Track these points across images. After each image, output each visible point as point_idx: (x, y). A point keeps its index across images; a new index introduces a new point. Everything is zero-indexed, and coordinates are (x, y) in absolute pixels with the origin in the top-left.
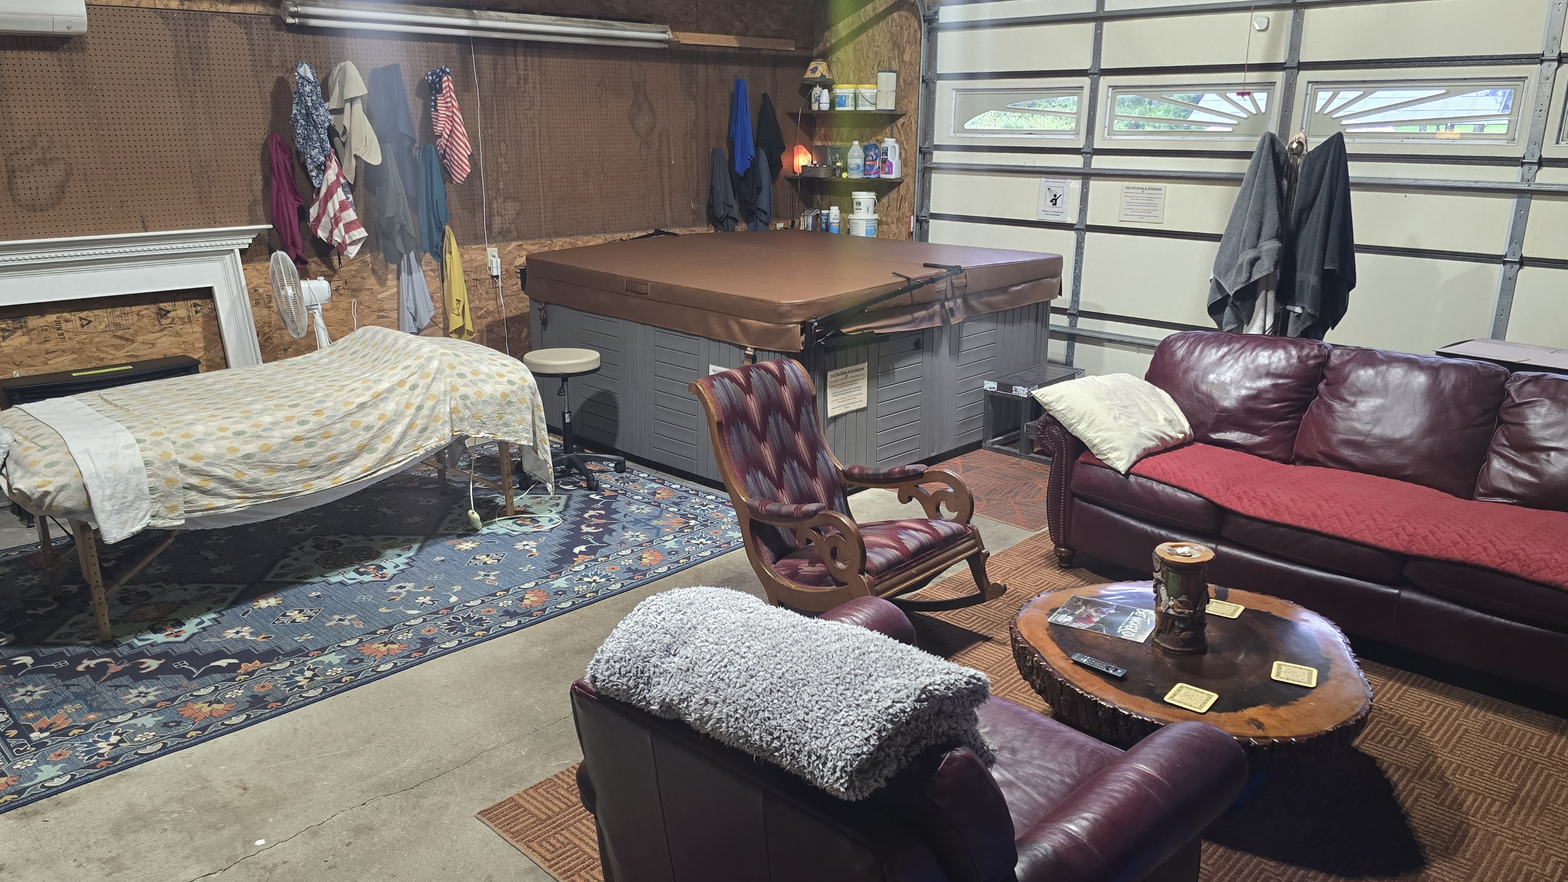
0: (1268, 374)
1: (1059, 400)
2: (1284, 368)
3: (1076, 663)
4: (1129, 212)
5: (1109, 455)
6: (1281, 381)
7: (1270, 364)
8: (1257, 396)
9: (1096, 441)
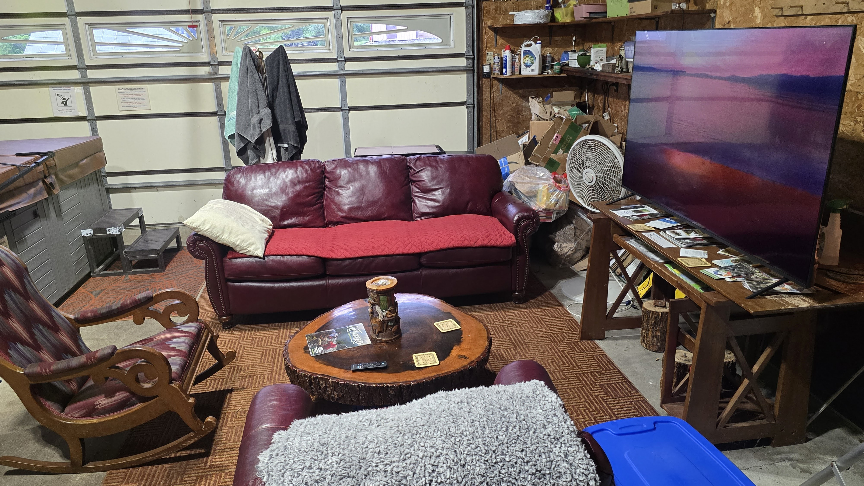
0: (300, 182)
1: (204, 223)
2: (307, 177)
3: (354, 371)
4: (126, 105)
5: (249, 249)
6: (307, 184)
7: (298, 177)
8: (298, 195)
9: (238, 243)
